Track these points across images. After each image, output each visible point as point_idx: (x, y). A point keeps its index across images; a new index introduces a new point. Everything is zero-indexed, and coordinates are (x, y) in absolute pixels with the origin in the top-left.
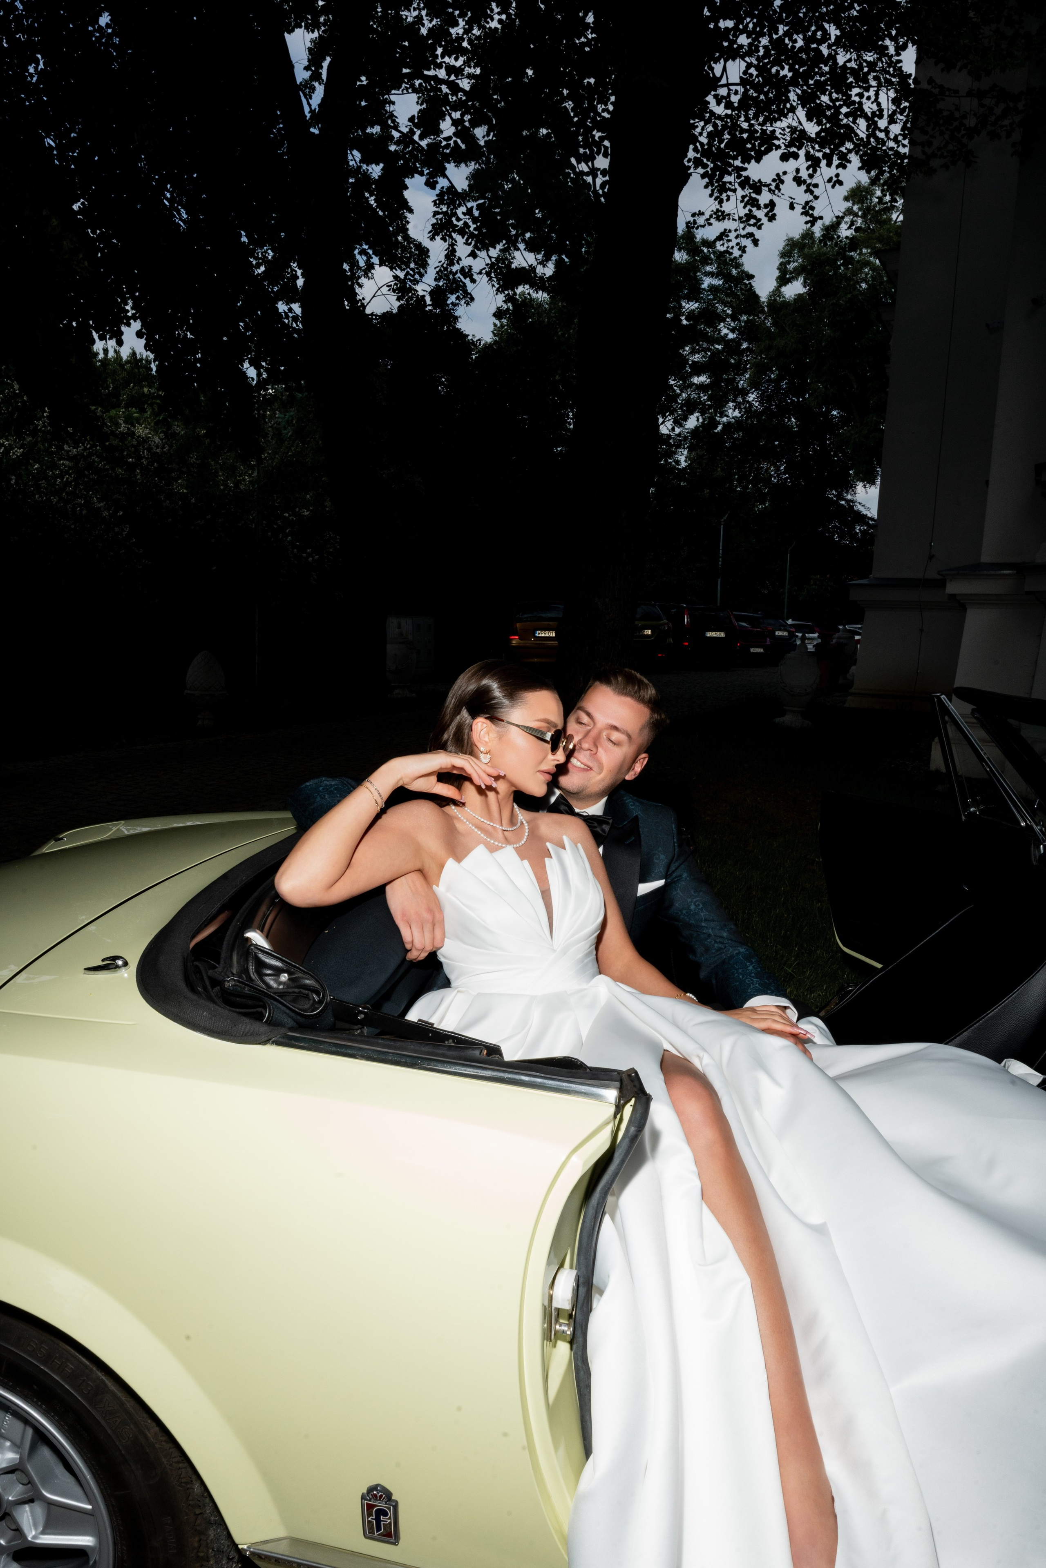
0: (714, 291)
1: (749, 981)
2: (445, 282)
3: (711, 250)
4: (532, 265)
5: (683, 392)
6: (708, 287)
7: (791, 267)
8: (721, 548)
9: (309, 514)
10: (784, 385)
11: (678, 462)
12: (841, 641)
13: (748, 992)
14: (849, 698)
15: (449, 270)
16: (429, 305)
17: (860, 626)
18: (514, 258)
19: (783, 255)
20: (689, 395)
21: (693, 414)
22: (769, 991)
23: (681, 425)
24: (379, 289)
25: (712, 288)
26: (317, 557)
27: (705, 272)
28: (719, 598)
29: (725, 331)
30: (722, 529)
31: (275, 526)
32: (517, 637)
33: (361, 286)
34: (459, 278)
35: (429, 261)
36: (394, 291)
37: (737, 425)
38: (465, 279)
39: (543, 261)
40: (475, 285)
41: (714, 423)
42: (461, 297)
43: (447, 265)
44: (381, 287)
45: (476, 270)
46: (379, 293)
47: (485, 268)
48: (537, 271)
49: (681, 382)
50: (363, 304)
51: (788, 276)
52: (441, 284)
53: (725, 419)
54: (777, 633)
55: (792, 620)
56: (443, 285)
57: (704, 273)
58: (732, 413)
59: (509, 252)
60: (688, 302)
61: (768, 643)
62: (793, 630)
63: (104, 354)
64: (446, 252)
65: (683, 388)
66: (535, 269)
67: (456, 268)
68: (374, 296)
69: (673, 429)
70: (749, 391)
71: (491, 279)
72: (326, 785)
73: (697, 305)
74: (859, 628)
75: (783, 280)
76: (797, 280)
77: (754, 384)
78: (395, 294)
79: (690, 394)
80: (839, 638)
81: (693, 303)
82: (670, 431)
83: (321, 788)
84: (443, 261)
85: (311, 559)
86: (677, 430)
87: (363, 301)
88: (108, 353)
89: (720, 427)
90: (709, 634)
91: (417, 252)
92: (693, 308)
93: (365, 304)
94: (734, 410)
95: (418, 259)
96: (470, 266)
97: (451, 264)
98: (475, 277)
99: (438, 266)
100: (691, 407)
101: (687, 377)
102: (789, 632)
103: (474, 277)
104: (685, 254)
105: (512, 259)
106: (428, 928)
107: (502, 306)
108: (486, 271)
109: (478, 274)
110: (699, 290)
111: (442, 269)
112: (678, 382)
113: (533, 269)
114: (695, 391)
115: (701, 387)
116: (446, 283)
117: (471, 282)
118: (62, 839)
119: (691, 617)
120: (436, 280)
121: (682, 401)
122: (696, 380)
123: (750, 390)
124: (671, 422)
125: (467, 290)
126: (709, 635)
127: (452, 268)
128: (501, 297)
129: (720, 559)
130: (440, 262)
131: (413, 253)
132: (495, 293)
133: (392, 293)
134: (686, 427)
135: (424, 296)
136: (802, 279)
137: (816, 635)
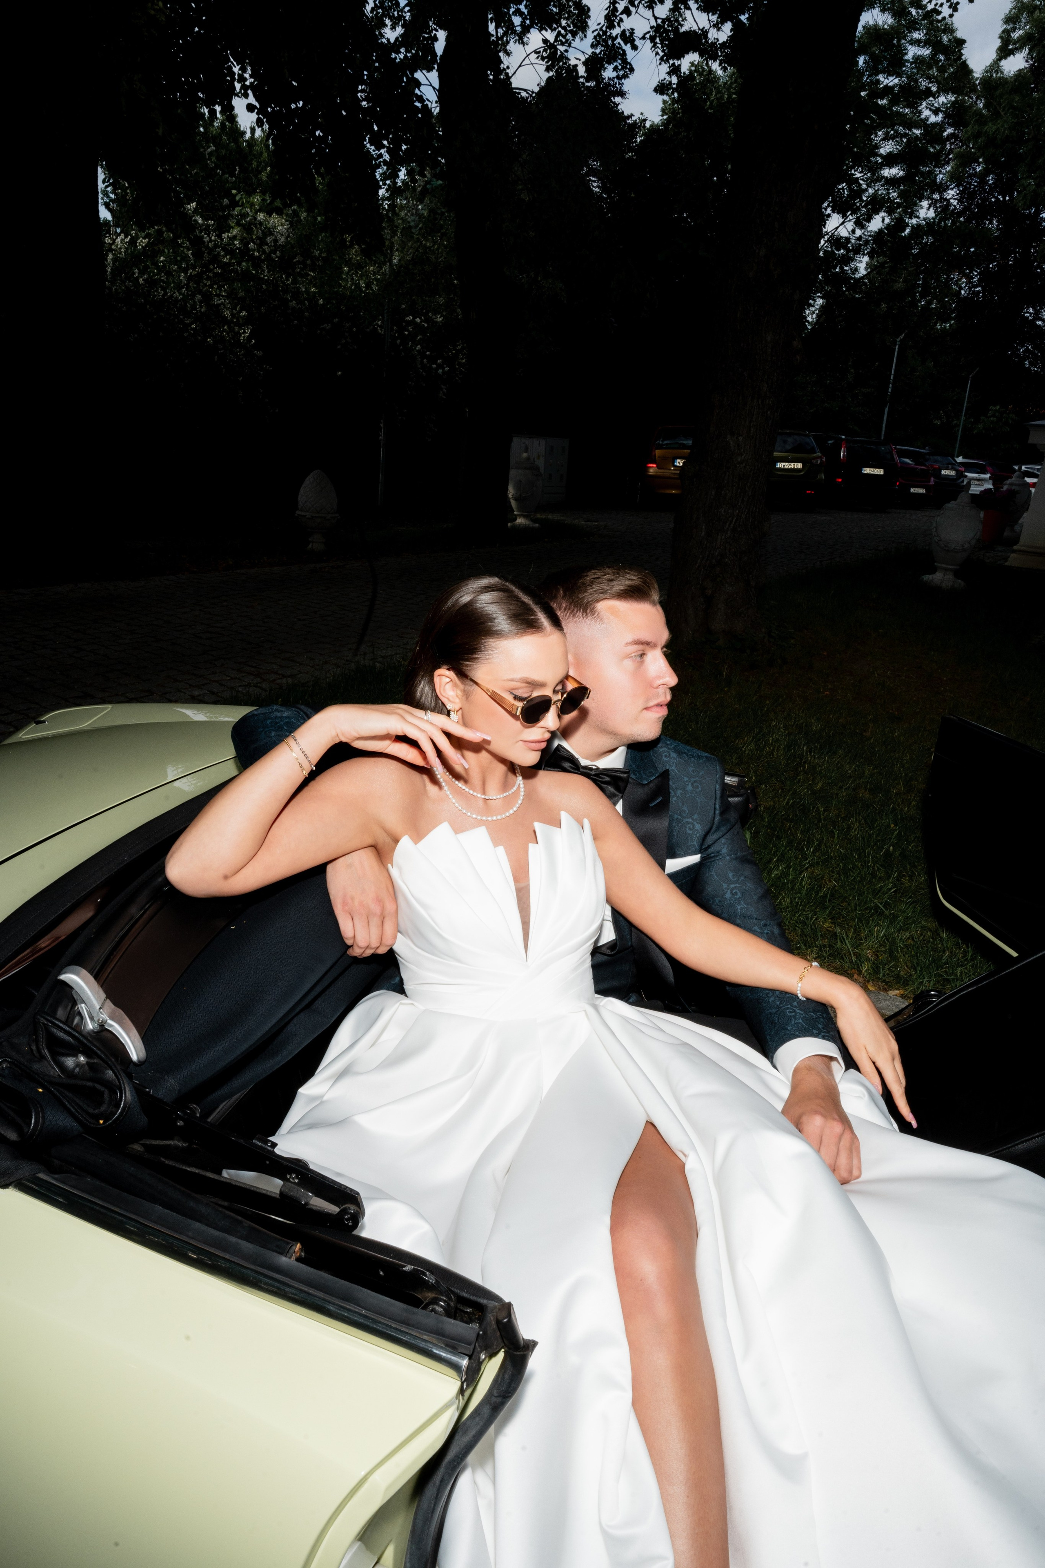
0: (920, 63)
1: (790, 1012)
2: (603, 48)
3: (920, 11)
4: (704, 28)
5: (870, 187)
6: (913, 59)
7: (1016, 35)
8: (893, 373)
9: (443, 320)
10: (990, 179)
11: (856, 270)
12: (1013, 487)
13: (787, 1029)
14: (1013, 555)
15: (608, 34)
16: (582, 77)
17: (1039, 467)
18: (684, 19)
19: (1008, 20)
20: (876, 191)
21: (878, 214)
22: (815, 1031)
23: (862, 227)
24: (528, 56)
25: (918, 59)
26: (447, 369)
27: (912, 39)
28: (884, 429)
29: (926, 113)
30: (897, 350)
31: (406, 333)
32: (654, 465)
33: (508, 54)
34: (619, 43)
35: (590, 23)
36: (543, 59)
37: (930, 227)
38: (626, 44)
39: (717, 23)
40: (636, 52)
41: (900, 225)
42: (620, 67)
43: (607, 28)
44: (529, 55)
45: (638, 33)
46: (527, 61)
47: (649, 32)
48: (710, 35)
49: (869, 175)
50: (507, 74)
51: (1010, 47)
52: (598, 51)
53: (914, 221)
54: (944, 472)
55: (963, 458)
56: (600, 53)
57: (910, 40)
58: (926, 212)
59: (679, 12)
60: (887, 76)
61: (932, 483)
62: (963, 469)
63: (251, 133)
64: (607, 12)
65: (870, 182)
66: (707, 33)
67: (616, 31)
68: (520, 66)
69: (853, 231)
70: (948, 186)
71: (655, 46)
72: (276, 717)
73: (896, 81)
74: (1038, 470)
75: (1004, 52)
76: (1021, 51)
77: (956, 178)
78: (544, 63)
79: (878, 190)
80: (1011, 484)
81: (893, 78)
82: (849, 234)
83: (268, 722)
84: (602, 24)
85: (440, 371)
86: (858, 232)
87: (508, 71)
88: (255, 132)
89: (908, 231)
90: (867, 471)
91: (576, 12)
92: (891, 84)
93: (510, 75)
94: (928, 209)
95: (578, 20)
96: (633, 30)
97: (611, 26)
98: (637, 42)
99: (597, 30)
100: (876, 205)
101: (877, 168)
102: (957, 471)
103: (635, 43)
104: (890, 17)
105: (683, 21)
106: (375, 922)
107: (665, 79)
108: (650, 35)
109: (640, 39)
110: (900, 62)
111: (601, 33)
112: (865, 174)
113: (705, 33)
114: (883, 186)
115: (892, 182)
116: (603, 51)
117: (632, 49)
118: (44, 722)
119: (849, 451)
120: (592, 46)
121: (868, 197)
122: (887, 172)
123: (950, 185)
124: (852, 223)
125: (626, 59)
126: (865, 472)
127: (612, 31)
128: (665, 68)
129: (891, 385)
130: (599, 24)
131: (572, 13)
132: (658, 62)
133: (541, 62)
134: (869, 229)
135: (576, 66)
136: (1027, 50)
137: (988, 476)
